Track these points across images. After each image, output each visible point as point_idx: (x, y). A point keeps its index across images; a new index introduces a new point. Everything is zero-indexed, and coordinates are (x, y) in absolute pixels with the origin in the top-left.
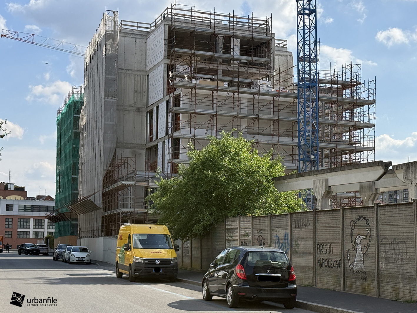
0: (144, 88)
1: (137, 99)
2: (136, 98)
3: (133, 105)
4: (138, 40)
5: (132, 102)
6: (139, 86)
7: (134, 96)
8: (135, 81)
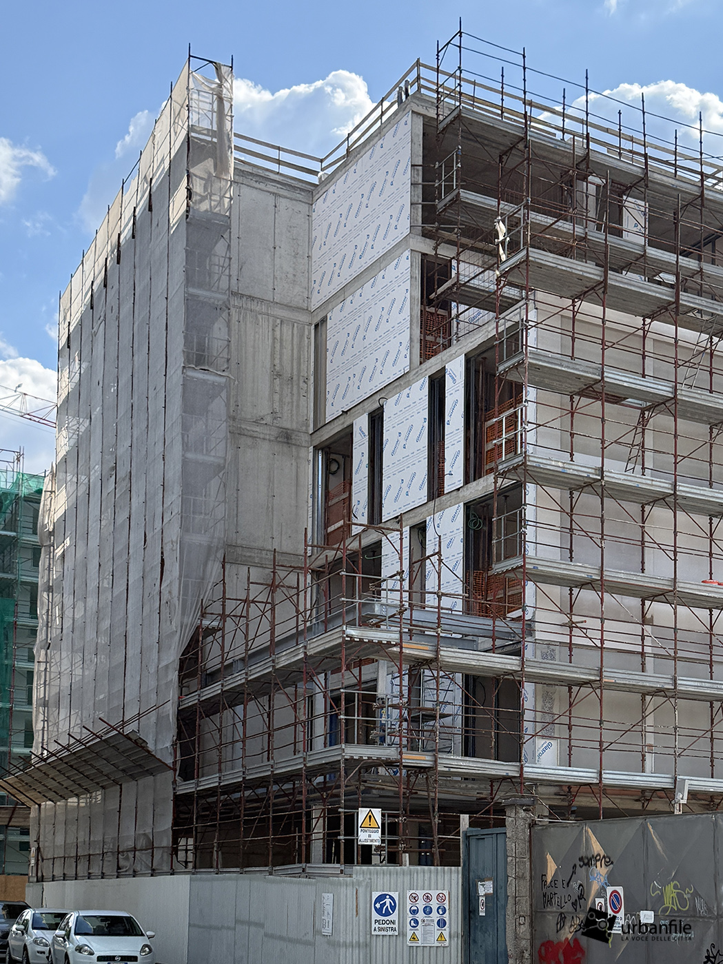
0: (304, 367)
1: (281, 400)
2: (277, 397)
3: (268, 419)
4: (283, 203)
5: (264, 409)
6: (286, 357)
7: (273, 391)
8: (274, 339)
